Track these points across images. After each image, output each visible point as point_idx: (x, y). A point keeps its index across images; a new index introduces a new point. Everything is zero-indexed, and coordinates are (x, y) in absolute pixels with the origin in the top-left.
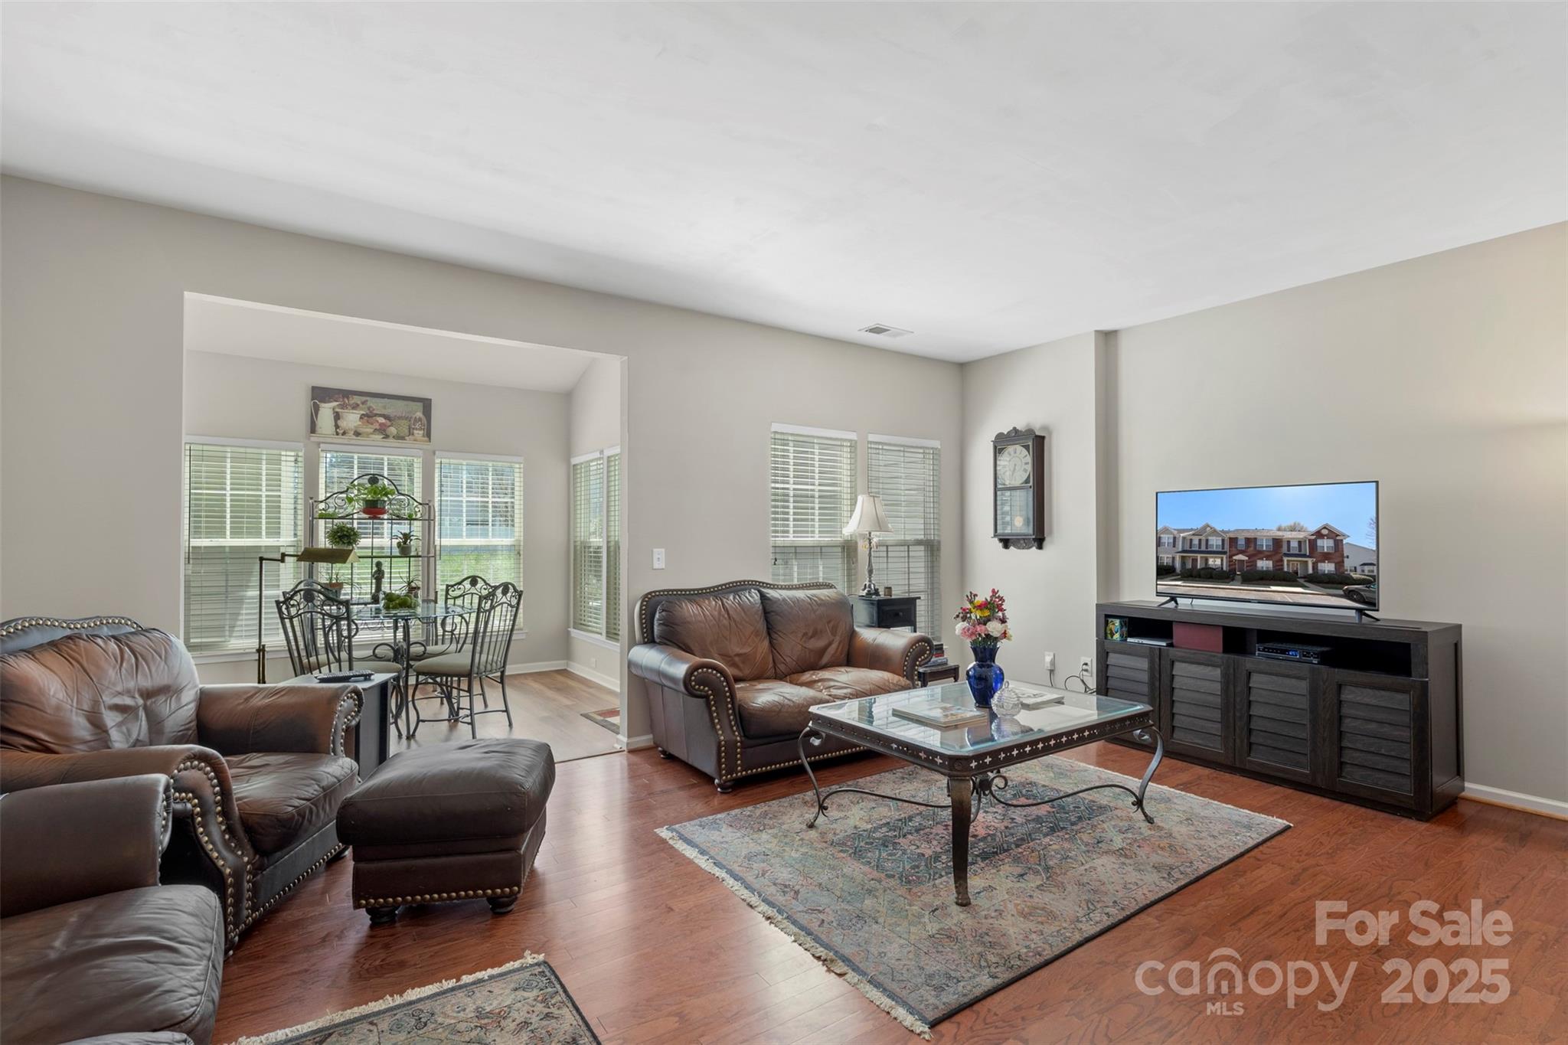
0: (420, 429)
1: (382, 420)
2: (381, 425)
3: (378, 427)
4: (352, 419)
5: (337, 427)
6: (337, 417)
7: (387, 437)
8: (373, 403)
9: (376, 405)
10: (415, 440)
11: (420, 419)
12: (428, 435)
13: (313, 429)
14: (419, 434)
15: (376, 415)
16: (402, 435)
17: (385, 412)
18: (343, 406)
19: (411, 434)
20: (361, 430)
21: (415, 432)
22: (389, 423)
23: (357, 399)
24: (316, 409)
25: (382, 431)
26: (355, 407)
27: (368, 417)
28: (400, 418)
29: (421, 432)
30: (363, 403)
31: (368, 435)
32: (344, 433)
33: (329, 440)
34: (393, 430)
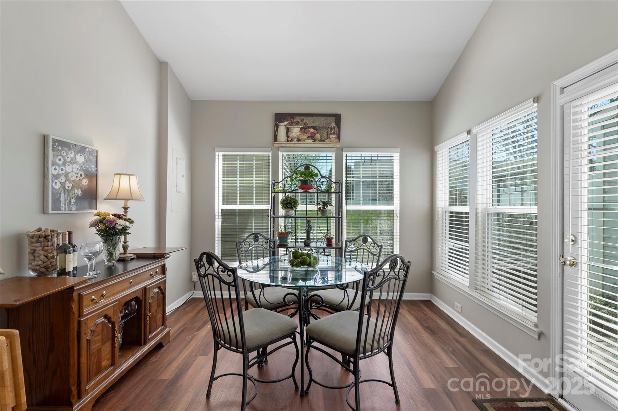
0: (334, 134)
1: (312, 130)
2: (312, 133)
3: (310, 135)
4: (296, 131)
5: (288, 136)
6: (288, 130)
7: (315, 141)
8: (307, 120)
9: (308, 121)
10: (331, 142)
11: (334, 128)
12: (339, 137)
13: (276, 139)
14: (333, 137)
15: (309, 127)
16: (323, 139)
17: (314, 125)
18: (291, 124)
19: (328, 137)
20: (301, 138)
21: (331, 136)
22: (316, 132)
23: (298, 119)
24: (277, 127)
25: (312, 137)
26: (297, 123)
27: (304, 129)
28: (322, 128)
29: (334, 136)
30: (302, 121)
31: (304, 140)
32: (291, 140)
33: (284, 145)
34: (318, 136)
